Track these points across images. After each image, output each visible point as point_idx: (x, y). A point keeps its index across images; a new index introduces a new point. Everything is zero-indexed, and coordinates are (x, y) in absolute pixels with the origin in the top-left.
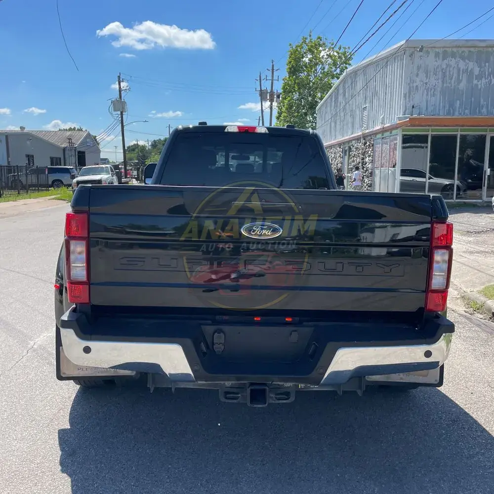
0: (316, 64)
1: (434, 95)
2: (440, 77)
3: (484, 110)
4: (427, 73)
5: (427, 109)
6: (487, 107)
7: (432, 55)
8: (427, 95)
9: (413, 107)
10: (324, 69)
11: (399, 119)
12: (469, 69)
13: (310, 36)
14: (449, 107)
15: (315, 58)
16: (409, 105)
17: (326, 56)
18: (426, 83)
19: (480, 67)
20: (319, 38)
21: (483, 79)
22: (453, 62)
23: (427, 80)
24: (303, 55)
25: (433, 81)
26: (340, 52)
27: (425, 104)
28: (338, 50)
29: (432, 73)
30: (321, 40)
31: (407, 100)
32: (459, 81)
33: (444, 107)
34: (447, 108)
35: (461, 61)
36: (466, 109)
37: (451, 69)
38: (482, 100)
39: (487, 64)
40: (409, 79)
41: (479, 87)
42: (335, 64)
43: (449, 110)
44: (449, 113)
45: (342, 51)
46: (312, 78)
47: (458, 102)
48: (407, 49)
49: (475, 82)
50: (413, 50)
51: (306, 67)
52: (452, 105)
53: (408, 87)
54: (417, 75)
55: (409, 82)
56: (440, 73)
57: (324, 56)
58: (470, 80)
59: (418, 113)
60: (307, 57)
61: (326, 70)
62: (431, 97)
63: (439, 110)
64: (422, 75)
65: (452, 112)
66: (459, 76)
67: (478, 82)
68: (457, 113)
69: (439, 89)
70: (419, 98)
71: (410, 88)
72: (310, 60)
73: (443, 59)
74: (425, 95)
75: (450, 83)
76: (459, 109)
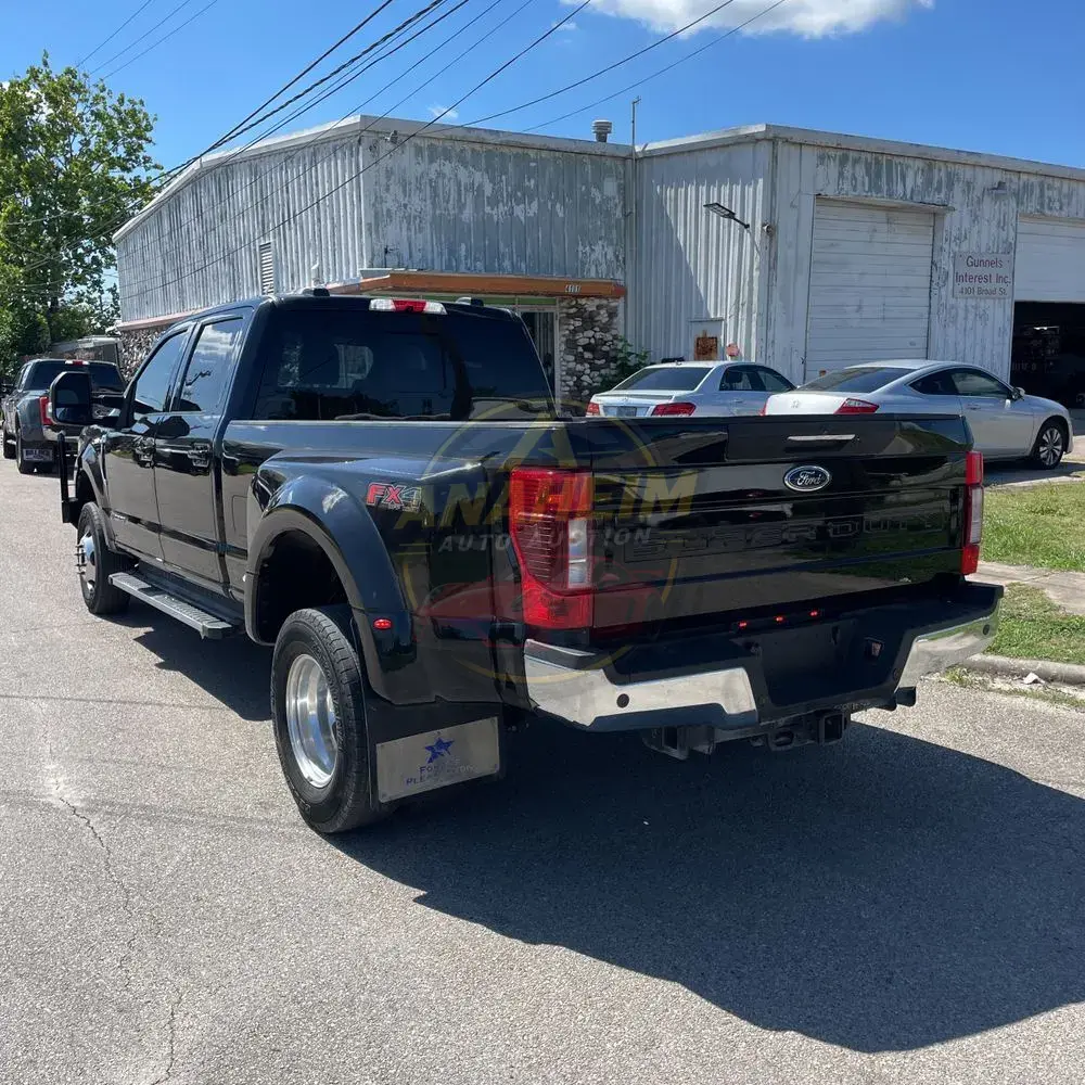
0: (67, 132)
1: (421, 229)
2: (428, 197)
3: (507, 263)
4: (404, 184)
5: (411, 256)
6: (511, 258)
7: (409, 150)
8: (409, 229)
9: (386, 252)
10: (87, 143)
11: (364, 274)
12: (476, 185)
13: (46, 64)
14: (449, 254)
15: (64, 116)
16: (379, 248)
17: (88, 115)
18: (405, 206)
19: (492, 180)
20: (69, 72)
21: (501, 204)
22: (447, 168)
23: (407, 199)
24: (30, 106)
25: (415, 203)
26: (122, 108)
27: (407, 246)
28: (117, 104)
29: (413, 187)
30: (75, 77)
31: (374, 236)
32: (461, 207)
33: (441, 254)
34: (445, 257)
35: (462, 168)
36: (476, 260)
37: (446, 181)
38: (502, 245)
39: (504, 177)
40: (373, 194)
41: (495, 218)
42: (112, 135)
43: (450, 260)
44: (449, 267)
45: (127, 107)
46: (59, 162)
47: (463, 246)
48: (364, 133)
49: (488, 209)
50: (374, 137)
51: (42, 135)
52: (452, 252)
53: (373, 213)
54: (388, 190)
55: (373, 201)
56: (428, 187)
57: (83, 114)
58: (478, 206)
59: (396, 263)
60: (42, 113)
61: (92, 147)
62: (415, 233)
63: (433, 261)
64: (396, 189)
65: (454, 264)
66: (460, 195)
67: (492, 209)
68: (462, 268)
69: (429, 218)
70: (394, 234)
71: (376, 214)
72: (51, 120)
73: (431, 161)
74: (404, 229)
75: (446, 209)
76: (466, 259)
